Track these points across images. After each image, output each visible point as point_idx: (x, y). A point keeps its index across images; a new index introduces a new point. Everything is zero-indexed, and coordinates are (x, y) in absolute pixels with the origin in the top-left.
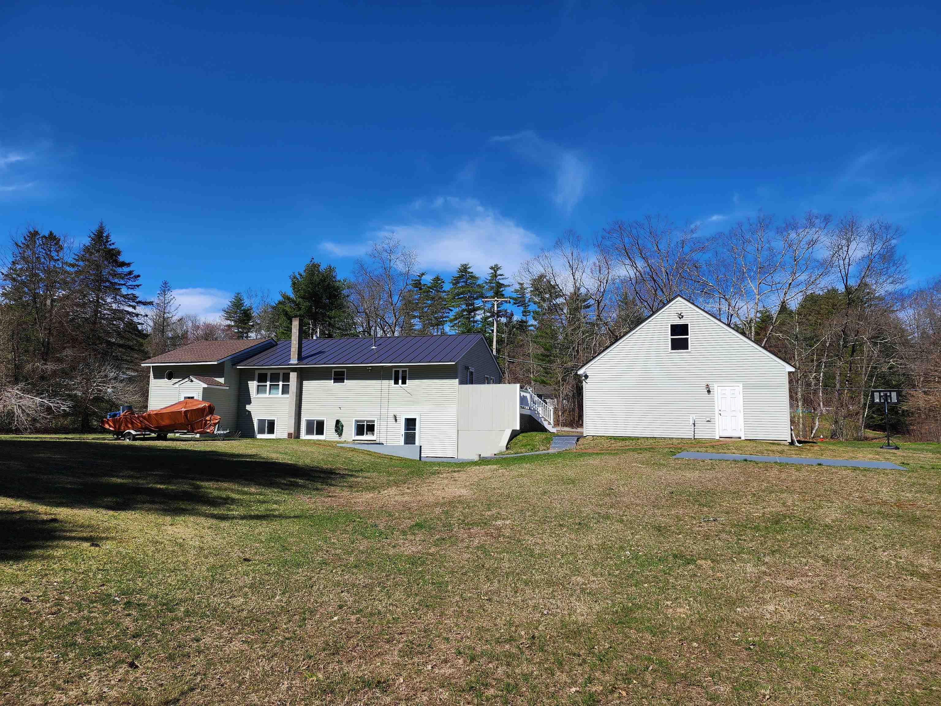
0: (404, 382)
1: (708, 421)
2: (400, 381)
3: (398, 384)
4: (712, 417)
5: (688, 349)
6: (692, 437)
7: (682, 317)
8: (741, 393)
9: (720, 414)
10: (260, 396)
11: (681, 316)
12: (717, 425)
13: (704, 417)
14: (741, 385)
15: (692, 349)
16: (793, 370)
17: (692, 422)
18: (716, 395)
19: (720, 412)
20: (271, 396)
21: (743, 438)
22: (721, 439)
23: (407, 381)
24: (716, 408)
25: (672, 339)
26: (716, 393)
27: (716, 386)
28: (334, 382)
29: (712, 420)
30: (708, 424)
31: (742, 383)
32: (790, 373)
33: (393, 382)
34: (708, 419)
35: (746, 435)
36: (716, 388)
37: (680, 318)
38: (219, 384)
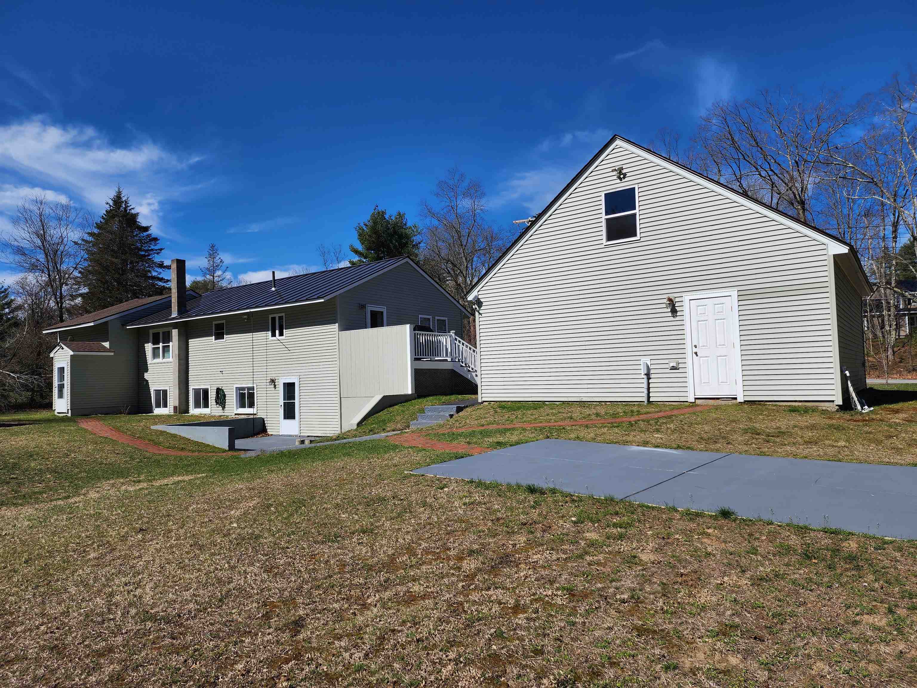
0: (281, 334)
1: (673, 368)
2: (277, 332)
3: (275, 336)
4: (680, 361)
5: (635, 235)
6: (645, 399)
7: (625, 175)
8: (736, 308)
9: (696, 353)
10: (156, 361)
11: (621, 175)
12: (690, 374)
13: (666, 361)
14: (734, 293)
15: (642, 235)
16: (844, 250)
17: (643, 371)
18: (687, 318)
19: (695, 350)
20: (164, 360)
21: (740, 399)
22: (698, 402)
23: (284, 330)
24: (688, 341)
25: (607, 220)
26: (686, 312)
27: (687, 297)
28: (215, 339)
29: (681, 366)
30: (675, 374)
31: (736, 289)
32: (837, 257)
33: (270, 333)
34: (672, 364)
35: (747, 393)
36: (686, 303)
37: (621, 179)
38: (105, 349)
